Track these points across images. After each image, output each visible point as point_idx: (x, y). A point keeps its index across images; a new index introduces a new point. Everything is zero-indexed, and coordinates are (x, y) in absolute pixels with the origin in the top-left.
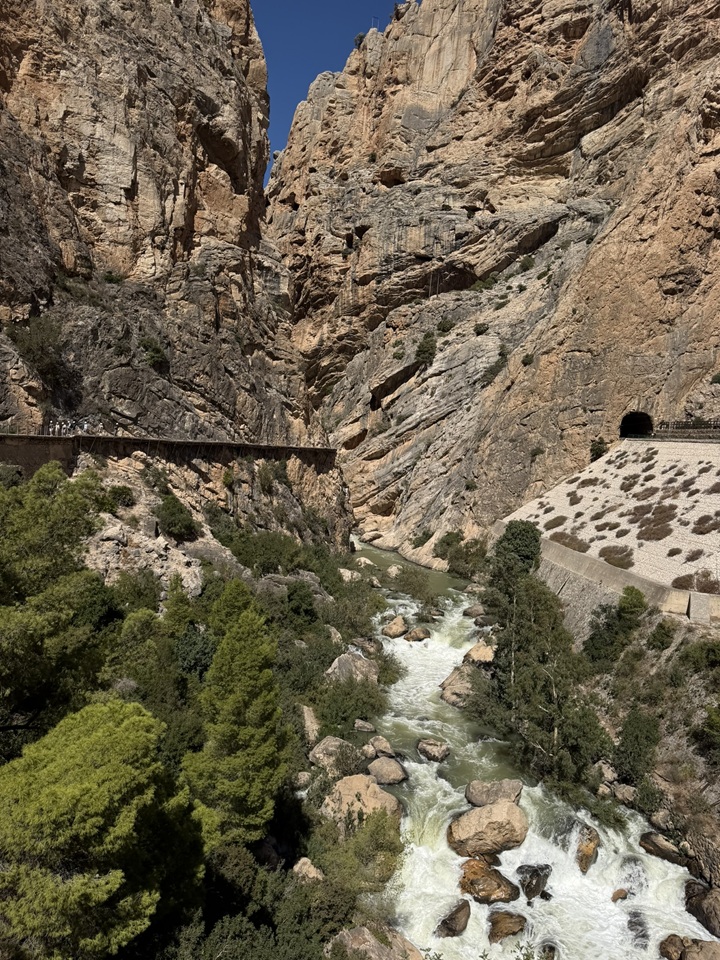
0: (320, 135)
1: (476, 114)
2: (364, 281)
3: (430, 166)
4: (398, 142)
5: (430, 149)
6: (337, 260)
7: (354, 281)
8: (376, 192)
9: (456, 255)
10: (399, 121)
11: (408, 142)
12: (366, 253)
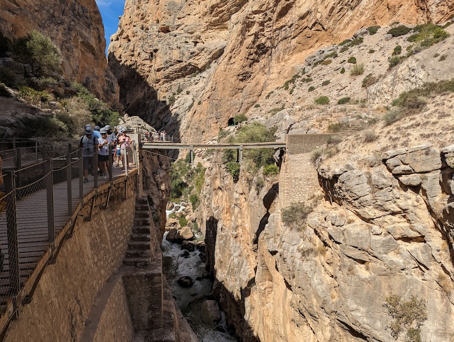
0: (136, 12)
1: (194, 5)
2: (159, 70)
3: (179, 25)
4: (167, 16)
5: (179, 18)
6: (148, 62)
7: (155, 70)
8: (160, 36)
9: (191, 60)
10: (166, 7)
11: (170, 15)
12: (158, 59)
